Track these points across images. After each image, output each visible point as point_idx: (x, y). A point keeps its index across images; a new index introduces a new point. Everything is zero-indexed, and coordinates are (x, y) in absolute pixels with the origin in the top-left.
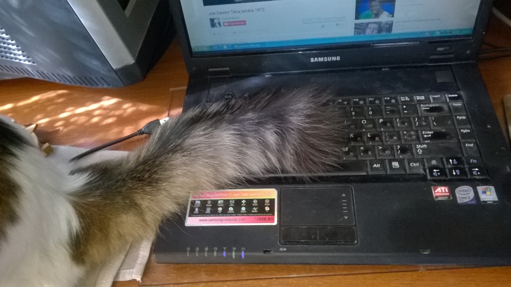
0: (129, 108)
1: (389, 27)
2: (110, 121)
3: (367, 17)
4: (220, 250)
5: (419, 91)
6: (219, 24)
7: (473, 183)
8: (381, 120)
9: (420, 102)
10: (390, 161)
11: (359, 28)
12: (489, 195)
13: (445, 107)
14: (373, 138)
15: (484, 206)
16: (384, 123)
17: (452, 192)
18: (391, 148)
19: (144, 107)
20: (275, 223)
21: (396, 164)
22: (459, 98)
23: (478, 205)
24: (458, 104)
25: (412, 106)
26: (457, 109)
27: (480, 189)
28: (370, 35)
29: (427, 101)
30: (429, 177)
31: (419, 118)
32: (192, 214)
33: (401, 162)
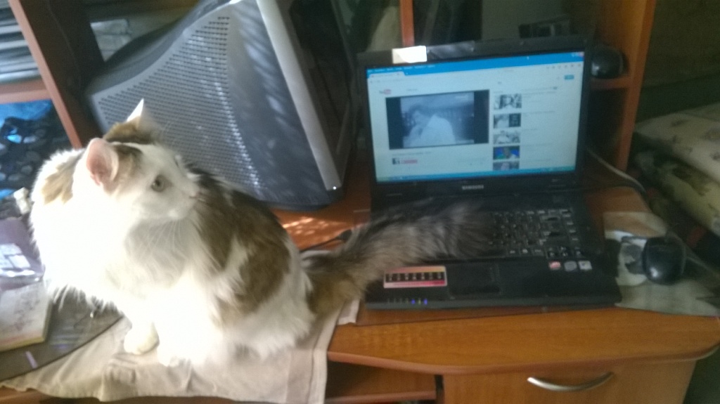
0: (323, 224)
1: (517, 165)
2: (311, 232)
3: (502, 158)
4: (410, 300)
5: (541, 208)
6: (399, 162)
7: (577, 260)
8: (515, 226)
9: (541, 215)
10: (521, 250)
11: (496, 166)
12: (586, 266)
13: (559, 218)
14: (509, 236)
15: (583, 272)
16: (516, 228)
17: (562, 265)
18: (522, 242)
19: (335, 224)
20: (445, 284)
21: (525, 251)
22: (569, 212)
23: (579, 272)
24: (568, 216)
25: (536, 218)
26: (568, 219)
27: (581, 263)
28: (504, 171)
29: (546, 214)
30: (547, 257)
31: (541, 224)
32: (388, 281)
33: (528, 249)
